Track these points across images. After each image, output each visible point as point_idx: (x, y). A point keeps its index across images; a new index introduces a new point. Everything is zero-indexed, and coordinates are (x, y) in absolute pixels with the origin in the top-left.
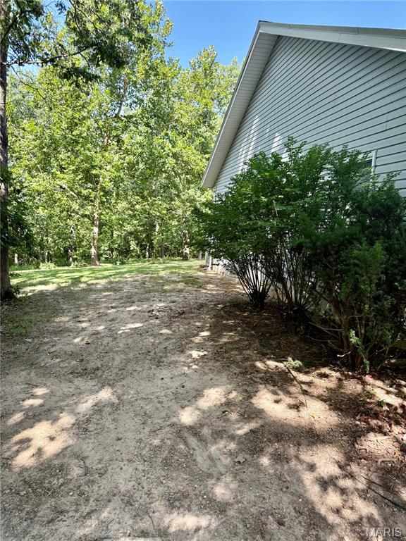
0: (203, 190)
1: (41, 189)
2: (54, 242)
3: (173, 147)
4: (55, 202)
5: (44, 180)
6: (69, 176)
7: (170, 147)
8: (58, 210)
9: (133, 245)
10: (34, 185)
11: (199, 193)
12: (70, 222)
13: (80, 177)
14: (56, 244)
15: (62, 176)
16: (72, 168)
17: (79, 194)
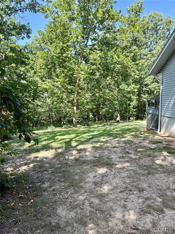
0: (128, 85)
1: (47, 87)
2: (55, 115)
3: (118, 58)
4: (55, 94)
5: (49, 83)
6: (61, 79)
7: (117, 58)
8: (56, 98)
9: (91, 116)
10: (44, 86)
11: (126, 86)
12: (62, 105)
13: (67, 80)
14: (56, 116)
15: (58, 80)
16: (63, 75)
17: (67, 89)
